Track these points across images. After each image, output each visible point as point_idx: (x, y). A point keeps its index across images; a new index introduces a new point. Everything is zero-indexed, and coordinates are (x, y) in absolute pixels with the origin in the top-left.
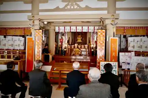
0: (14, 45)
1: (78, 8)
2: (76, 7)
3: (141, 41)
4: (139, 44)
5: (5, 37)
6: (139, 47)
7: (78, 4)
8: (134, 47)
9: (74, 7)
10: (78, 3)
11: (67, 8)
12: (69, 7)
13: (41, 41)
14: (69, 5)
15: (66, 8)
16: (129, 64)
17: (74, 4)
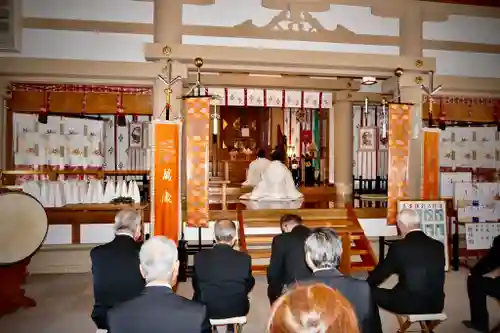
0: (68, 149)
1: (315, 30)
2: (307, 27)
3: (474, 139)
4: (468, 148)
5: (43, 119)
6: (468, 156)
7: (315, 19)
8: (452, 155)
9: (301, 26)
10: (314, 15)
11: (279, 27)
12: (284, 25)
13: (207, 138)
14: (286, 19)
15: (276, 28)
16: (476, 204)
17: (303, 16)
